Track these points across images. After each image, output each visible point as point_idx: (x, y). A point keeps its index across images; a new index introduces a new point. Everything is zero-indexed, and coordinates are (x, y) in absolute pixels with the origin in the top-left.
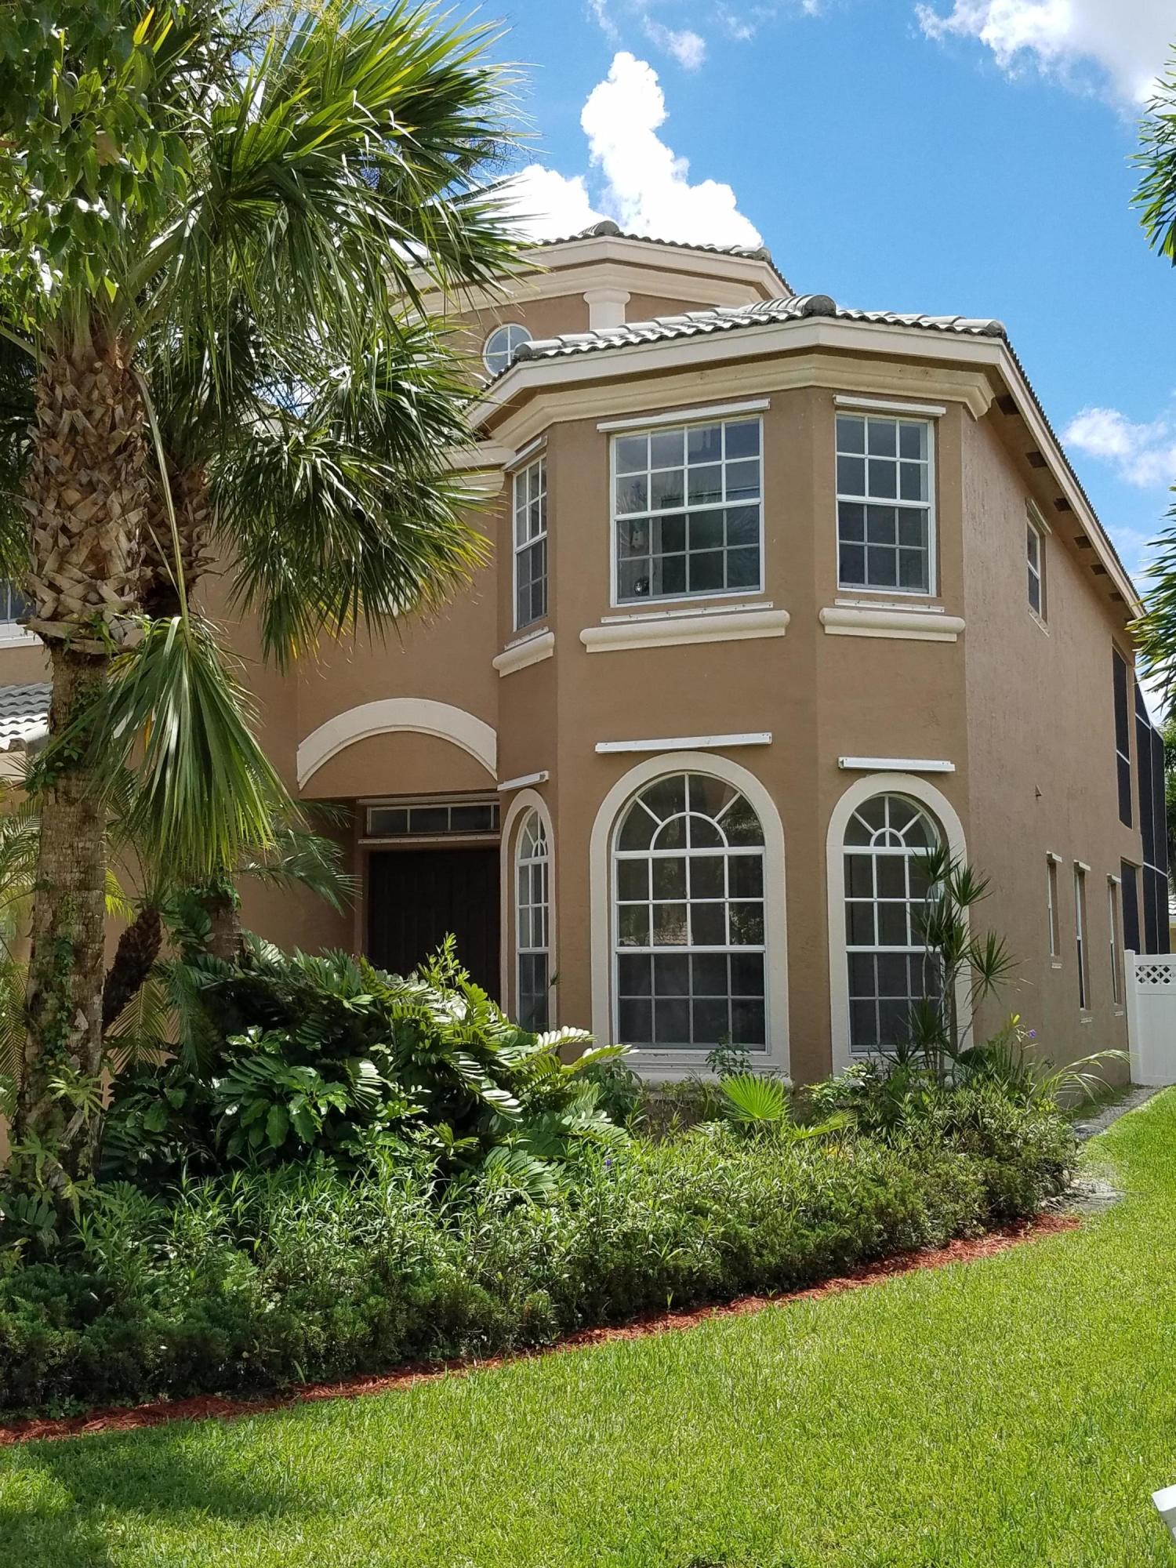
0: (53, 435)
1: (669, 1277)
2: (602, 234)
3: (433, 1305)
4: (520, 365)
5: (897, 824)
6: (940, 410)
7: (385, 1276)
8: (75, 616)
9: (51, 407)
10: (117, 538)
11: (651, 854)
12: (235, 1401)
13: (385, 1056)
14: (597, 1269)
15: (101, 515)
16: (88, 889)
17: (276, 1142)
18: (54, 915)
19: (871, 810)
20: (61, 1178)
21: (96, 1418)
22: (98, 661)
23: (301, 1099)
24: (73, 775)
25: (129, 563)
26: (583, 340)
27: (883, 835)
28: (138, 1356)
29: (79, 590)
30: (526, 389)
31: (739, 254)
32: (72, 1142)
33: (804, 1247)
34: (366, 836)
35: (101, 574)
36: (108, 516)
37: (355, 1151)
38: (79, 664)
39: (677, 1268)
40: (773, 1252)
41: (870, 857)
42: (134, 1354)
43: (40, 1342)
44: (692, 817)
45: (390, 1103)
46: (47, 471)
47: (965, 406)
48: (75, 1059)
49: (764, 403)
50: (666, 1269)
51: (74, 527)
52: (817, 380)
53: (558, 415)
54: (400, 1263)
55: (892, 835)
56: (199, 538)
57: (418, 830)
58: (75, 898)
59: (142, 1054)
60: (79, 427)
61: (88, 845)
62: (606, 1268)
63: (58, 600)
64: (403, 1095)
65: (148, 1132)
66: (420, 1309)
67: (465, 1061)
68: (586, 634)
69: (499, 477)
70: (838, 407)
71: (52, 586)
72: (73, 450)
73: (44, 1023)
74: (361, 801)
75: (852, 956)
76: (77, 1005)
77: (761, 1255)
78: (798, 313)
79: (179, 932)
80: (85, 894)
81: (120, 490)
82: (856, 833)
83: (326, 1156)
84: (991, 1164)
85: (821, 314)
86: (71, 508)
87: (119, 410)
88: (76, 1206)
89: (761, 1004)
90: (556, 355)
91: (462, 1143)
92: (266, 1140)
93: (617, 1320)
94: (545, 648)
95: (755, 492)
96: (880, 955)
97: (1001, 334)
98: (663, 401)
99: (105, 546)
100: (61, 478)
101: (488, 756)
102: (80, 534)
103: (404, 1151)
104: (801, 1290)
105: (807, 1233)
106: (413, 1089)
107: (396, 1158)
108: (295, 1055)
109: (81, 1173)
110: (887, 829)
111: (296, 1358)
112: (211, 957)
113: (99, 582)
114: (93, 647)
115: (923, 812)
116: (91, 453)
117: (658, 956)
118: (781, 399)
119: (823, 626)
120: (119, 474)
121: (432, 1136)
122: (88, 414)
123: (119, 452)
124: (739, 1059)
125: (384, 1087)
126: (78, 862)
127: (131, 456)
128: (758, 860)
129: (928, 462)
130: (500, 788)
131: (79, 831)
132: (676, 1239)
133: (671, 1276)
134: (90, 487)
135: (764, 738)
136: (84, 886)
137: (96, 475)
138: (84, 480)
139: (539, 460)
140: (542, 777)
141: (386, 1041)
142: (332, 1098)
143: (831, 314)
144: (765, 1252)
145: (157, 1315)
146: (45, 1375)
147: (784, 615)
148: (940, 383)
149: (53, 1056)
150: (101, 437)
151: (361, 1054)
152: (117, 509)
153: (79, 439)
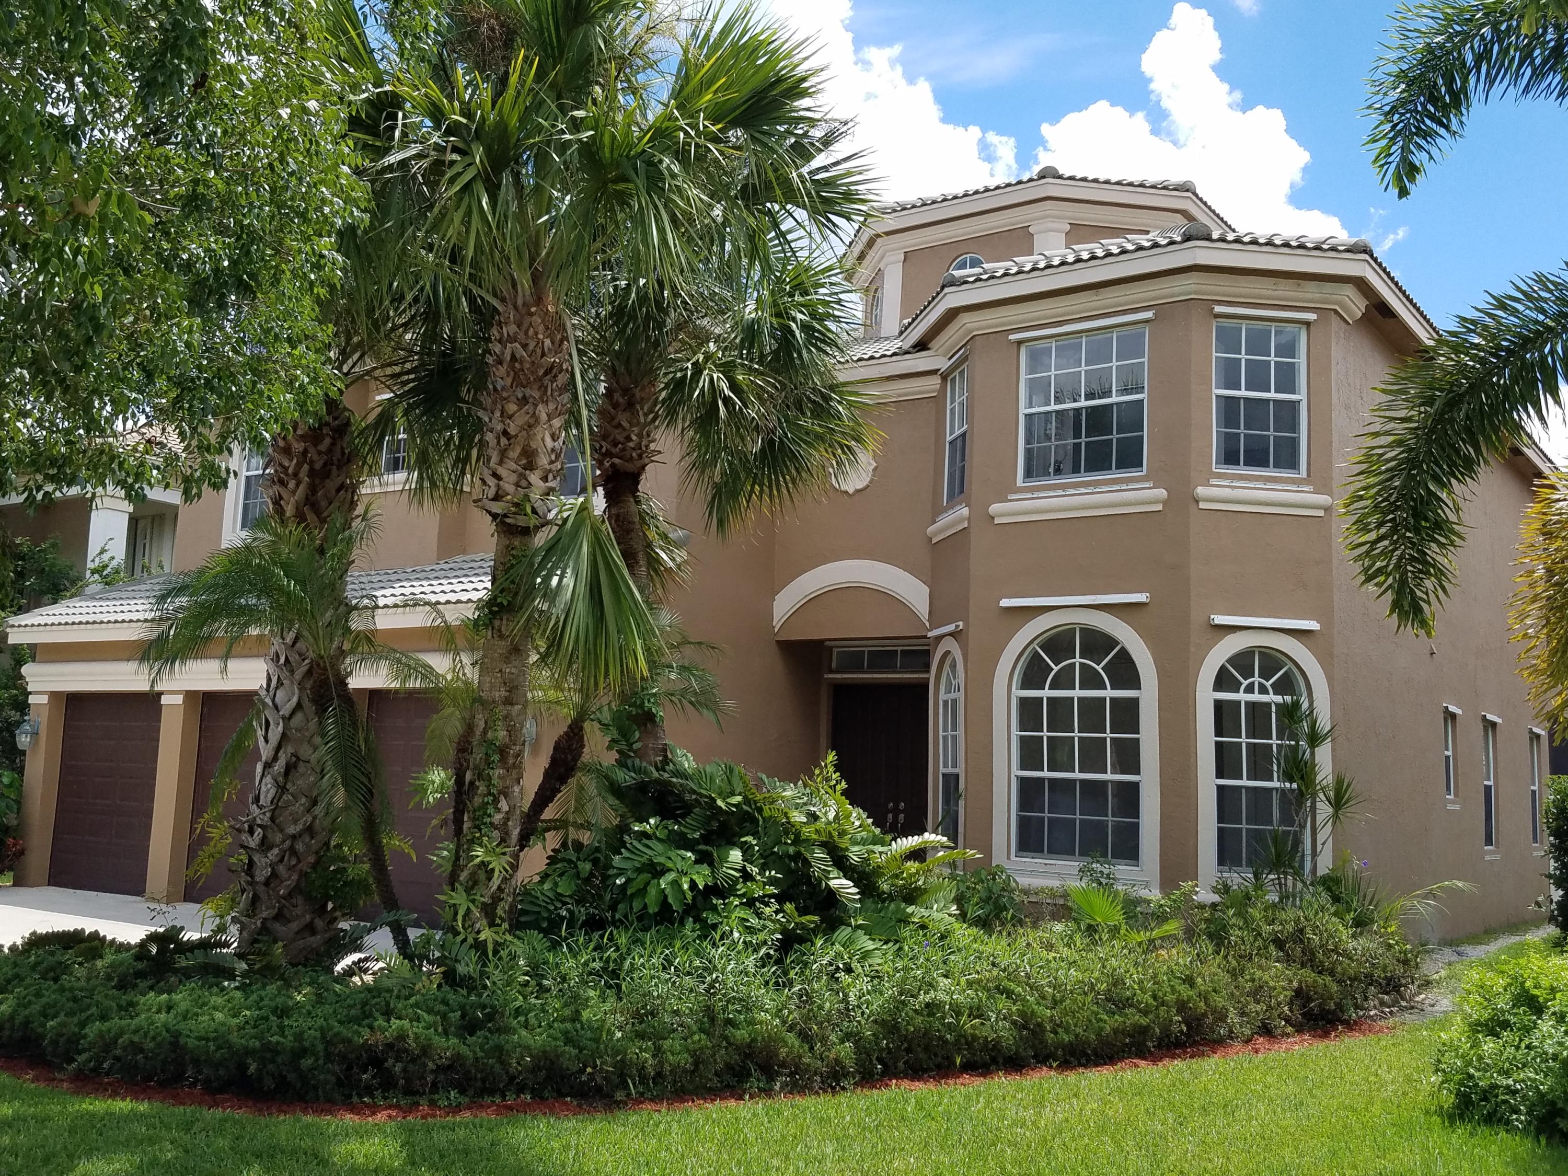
0: (500, 362)
1: (967, 1043)
2: (1044, 177)
3: (749, 1046)
4: (946, 290)
5: (1265, 675)
6: (1312, 316)
7: (712, 1020)
8: (509, 497)
9: (500, 341)
10: (543, 440)
11: (1046, 693)
12: (580, 1106)
13: (752, 846)
14: (898, 1030)
15: (532, 421)
16: (512, 704)
17: (653, 909)
18: (486, 723)
19: (1242, 661)
20: (482, 923)
21: (470, 1108)
22: (526, 532)
23: (671, 876)
24: (505, 618)
25: (553, 457)
26: (1027, 262)
27: (1253, 684)
28: (504, 1064)
29: (513, 478)
30: (951, 309)
31: (1165, 188)
32: (492, 897)
33: (1101, 1029)
34: (831, 671)
35: (530, 466)
36: (537, 421)
37: (712, 919)
38: (512, 534)
39: (974, 1037)
40: (1067, 1031)
41: (1239, 702)
42: (502, 1063)
43: (430, 1046)
44: (1081, 664)
45: (749, 884)
46: (495, 389)
47: (1336, 311)
48: (496, 834)
49: (1149, 315)
50: (964, 1037)
51: (512, 430)
52: (1196, 293)
53: (978, 329)
54: (725, 1008)
55: (1260, 684)
56: (648, 435)
57: (872, 668)
58: (501, 711)
59: (573, 834)
60: (518, 356)
61: (513, 670)
62: (907, 1030)
63: (498, 486)
64: (758, 878)
65: (560, 894)
66: (738, 1048)
67: (819, 854)
68: (995, 508)
69: (936, 381)
70: (1218, 316)
71: (495, 475)
72: (512, 373)
73: (476, 805)
74: (827, 643)
75: (1220, 788)
76: (500, 793)
77: (1056, 1033)
78: (1179, 239)
79: (613, 741)
80: (509, 708)
81: (547, 403)
82: (1223, 681)
83: (695, 922)
84: (1308, 975)
85: (1198, 239)
86: (510, 417)
87: (548, 342)
88: (490, 947)
89: (1136, 826)
90: (975, 281)
91: (804, 919)
92: (645, 906)
93: (916, 1072)
94: (961, 520)
95: (1140, 390)
96: (1248, 788)
97: (1367, 251)
98: (1064, 315)
99: (533, 445)
100: (505, 394)
101: (922, 607)
102: (516, 436)
103: (754, 921)
104: (1096, 1065)
105: (1106, 1017)
106: (767, 873)
107: (747, 927)
108: (682, 842)
109: (498, 921)
110: (1256, 679)
111: (630, 1077)
112: (637, 761)
113: (528, 472)
114: (521, 521)
115: (1290, 665)
116: (525, 374)
117: (1051, 780)
118: (1164, 311)
119: (1197, 502)
120: (546, 390)
121: (777, 912)
122: (525, 346)
123: (546, 373)
124: (1106, 871)
125: (743, 870)
126: (505, 683)
127: (555, 376)
128: (1135, 702)
129: (1301, 360)
130: (930, 634)
131: (507, 659)
132: (977, 1012)
133: (967, 1042)
134: (524, 401)
135: (1141, 597)
136: (508, 702)
137: (528, 392)
138: (520, 395)
139: (965, 366)
140: (957, 626)
141: (755, 834)
142: (694, 877)
143: (1208, 238)
144: (1060, 1030)
145: (524, 1033)
146: (432, 1071)
147: (1162, 493)
148: (1312, 292)
149: (480, 830)
150: (533, 363)
151: (732, 843)
152: (544, 417)
153: (517, 365)
